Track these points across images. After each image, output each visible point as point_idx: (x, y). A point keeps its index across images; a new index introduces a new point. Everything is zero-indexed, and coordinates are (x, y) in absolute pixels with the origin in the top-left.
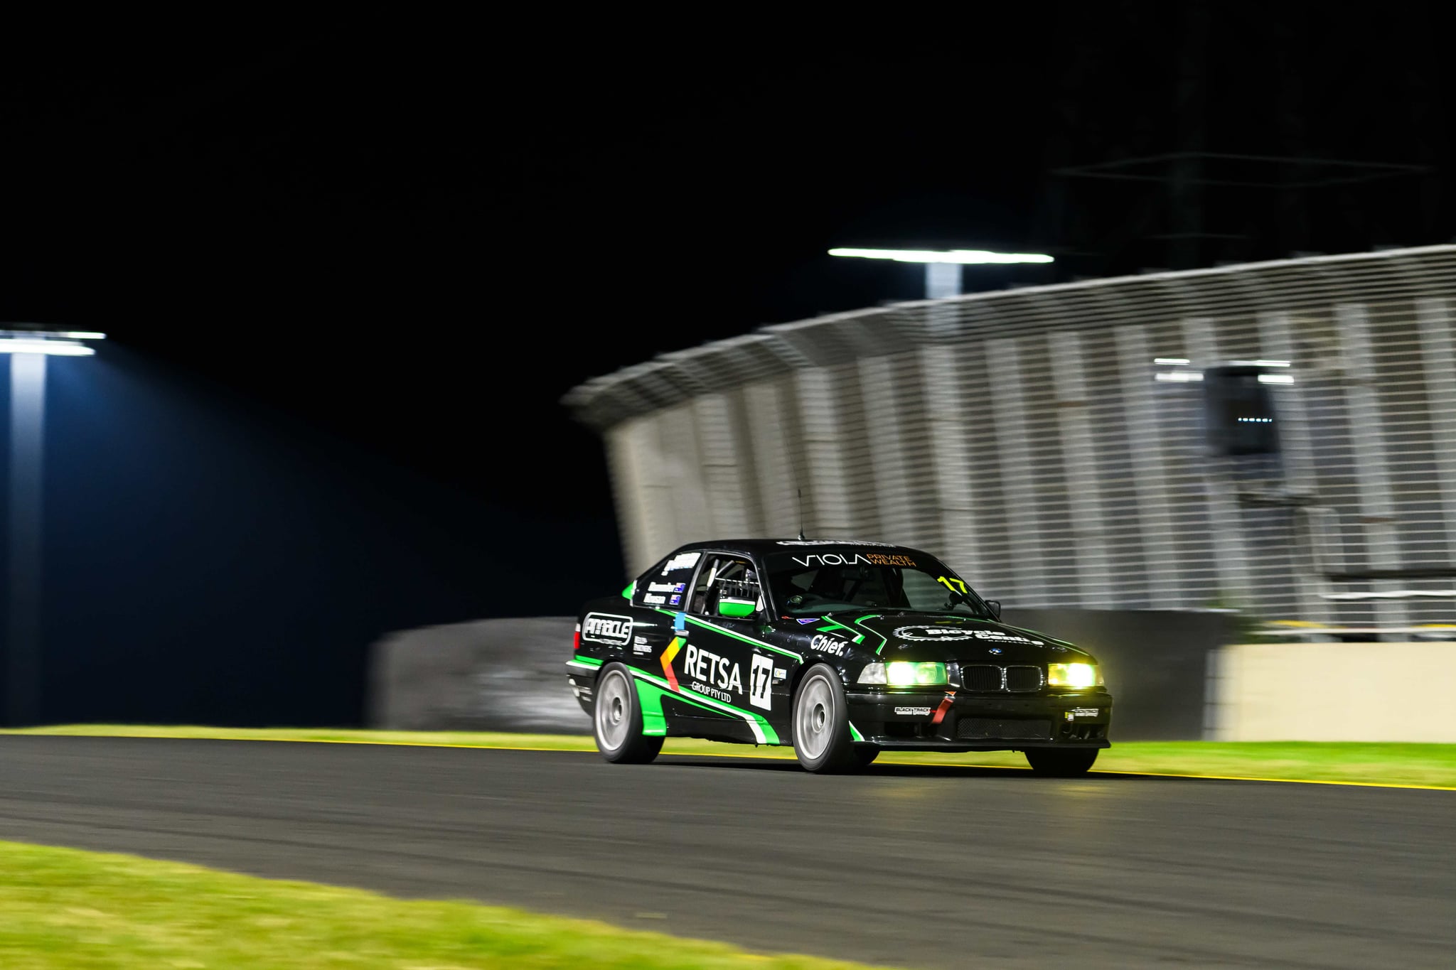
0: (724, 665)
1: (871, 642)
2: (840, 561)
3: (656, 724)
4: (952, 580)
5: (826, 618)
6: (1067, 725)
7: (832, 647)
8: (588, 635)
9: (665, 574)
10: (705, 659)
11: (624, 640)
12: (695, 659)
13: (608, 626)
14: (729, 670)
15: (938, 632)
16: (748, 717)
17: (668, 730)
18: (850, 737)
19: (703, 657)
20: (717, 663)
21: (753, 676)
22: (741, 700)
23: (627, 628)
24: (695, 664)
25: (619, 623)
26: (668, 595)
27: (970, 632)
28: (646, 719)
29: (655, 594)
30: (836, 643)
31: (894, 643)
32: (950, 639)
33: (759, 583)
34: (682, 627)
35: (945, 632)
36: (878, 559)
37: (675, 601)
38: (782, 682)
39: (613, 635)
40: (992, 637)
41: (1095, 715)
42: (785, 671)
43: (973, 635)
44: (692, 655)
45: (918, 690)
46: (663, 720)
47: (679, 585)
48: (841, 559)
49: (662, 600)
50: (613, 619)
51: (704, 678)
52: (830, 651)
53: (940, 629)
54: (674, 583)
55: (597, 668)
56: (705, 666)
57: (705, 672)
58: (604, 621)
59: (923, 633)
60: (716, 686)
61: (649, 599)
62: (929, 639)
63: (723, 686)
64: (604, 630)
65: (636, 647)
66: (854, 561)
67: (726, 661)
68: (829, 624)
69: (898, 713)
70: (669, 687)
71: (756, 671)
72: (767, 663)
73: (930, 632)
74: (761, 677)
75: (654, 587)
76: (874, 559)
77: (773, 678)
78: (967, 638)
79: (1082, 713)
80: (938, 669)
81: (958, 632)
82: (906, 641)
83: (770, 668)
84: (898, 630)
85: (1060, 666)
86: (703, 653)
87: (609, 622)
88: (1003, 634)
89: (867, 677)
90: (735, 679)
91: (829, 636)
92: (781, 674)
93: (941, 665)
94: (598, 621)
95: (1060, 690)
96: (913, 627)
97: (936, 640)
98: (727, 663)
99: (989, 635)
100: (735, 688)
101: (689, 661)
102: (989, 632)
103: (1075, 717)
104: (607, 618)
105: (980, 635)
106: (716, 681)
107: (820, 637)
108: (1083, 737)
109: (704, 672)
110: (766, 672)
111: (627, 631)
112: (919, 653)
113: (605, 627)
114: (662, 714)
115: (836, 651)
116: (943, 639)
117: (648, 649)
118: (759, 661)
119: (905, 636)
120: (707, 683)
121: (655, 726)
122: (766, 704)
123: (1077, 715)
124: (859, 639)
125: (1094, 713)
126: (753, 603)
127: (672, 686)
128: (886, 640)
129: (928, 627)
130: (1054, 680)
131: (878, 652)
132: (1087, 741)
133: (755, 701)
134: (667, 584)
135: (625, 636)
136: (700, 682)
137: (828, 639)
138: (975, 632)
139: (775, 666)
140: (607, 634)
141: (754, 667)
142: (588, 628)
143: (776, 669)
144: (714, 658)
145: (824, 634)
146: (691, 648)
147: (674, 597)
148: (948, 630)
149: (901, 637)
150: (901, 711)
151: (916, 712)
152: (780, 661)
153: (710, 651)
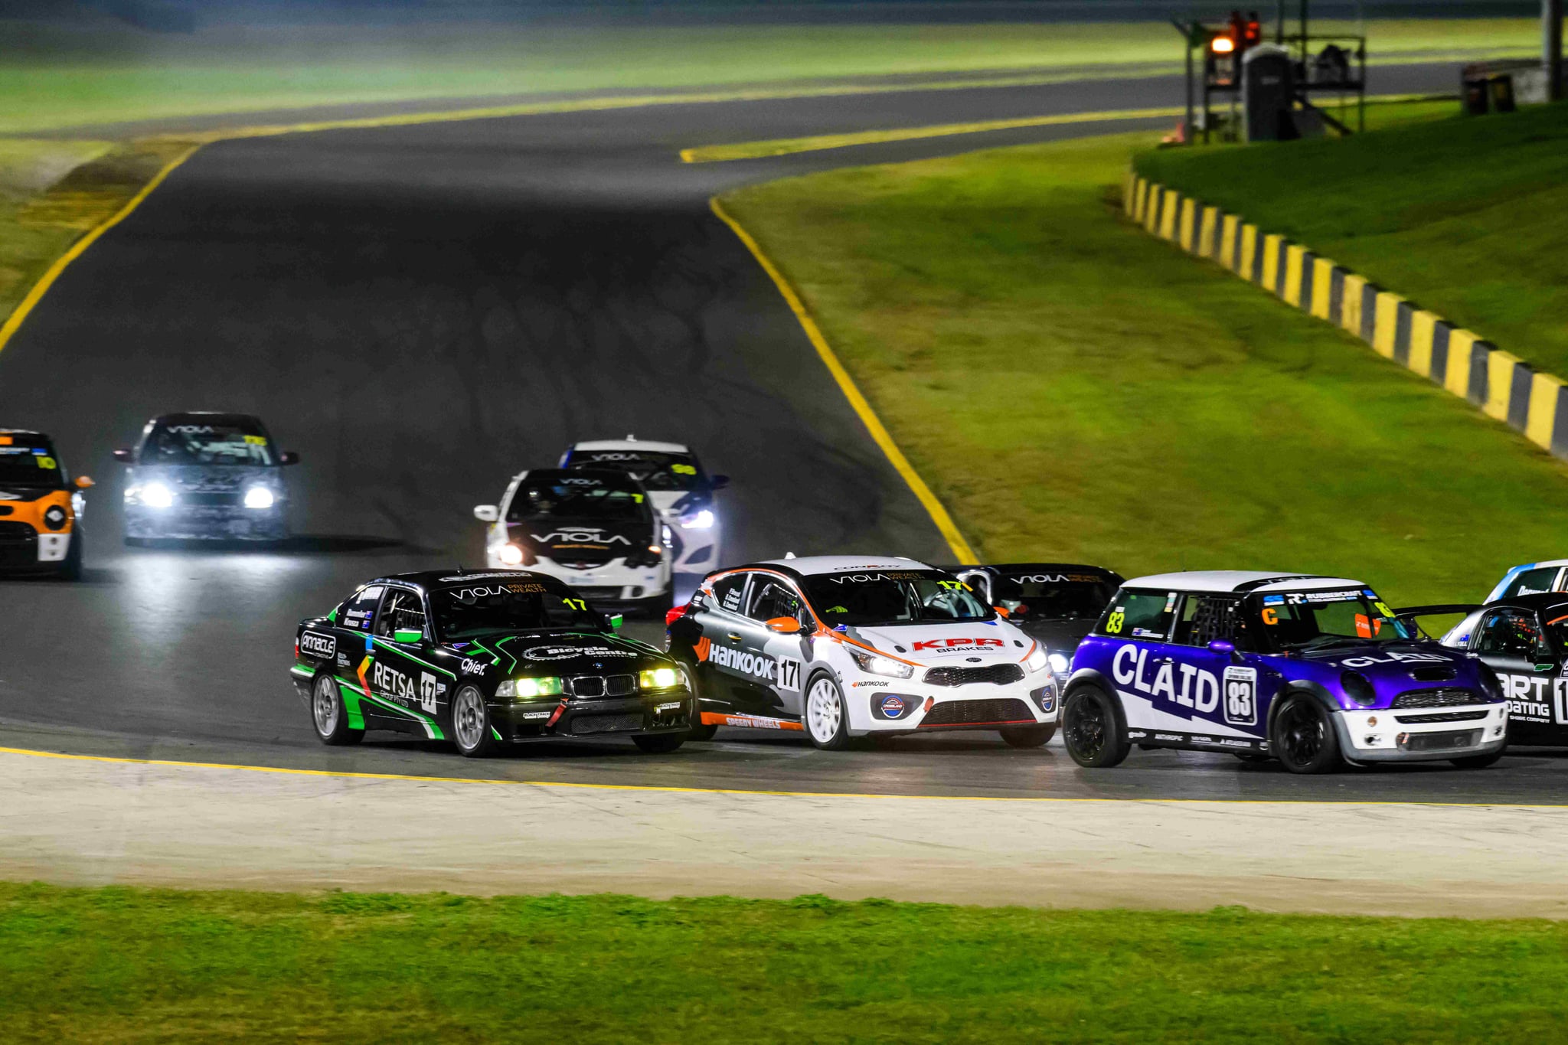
0: (402, 678)
1: (505, 662)
2: (487, 592)
3: (357, 720)
4: (575, 600)
5: (475, 642)
6: (656, 717)
7: (476, 668)
8: (305, 648)
9: (358, 602)
10: (388, 674)
11: (330, 655)
12: (381, 672)
13: (318, 643)
14: (405, 682)
15: (556, 651)
16: (422, 719)
17: (366, 726)
18: (492, 736)
19: (387, 672)
20: (397, 677)
21: (422, 688)
22: (416, 706)
23: (332, 645)
24: (382, 677)
25: (325, 641)
26: (361, 620)
27: (581, 650)
28: (351, 717)
29: (352, 618)
30: (479, 666)
31: (523, 662)
32: (564, 657)
33: (424, 613)
34: (371, 647)
35: (562, 651)
36: (517, 589)
37: (366, 626)
38: (443, 694)
39: (322, 650)
40: (598, 653)
41: (678, 707)
42: (444, 686)
43: (583, 652)
44: (379, 670)
45: (539, 699)
46: (361, 718)
47: (368, 613)
48: (488, 591)
49: (355, 624)
50: (322, 638)
51: (388, 688)
52: (475, 672)
53: (558, 648)
54: (364, 611)
55: (310, 675)
56: (388, 678)
57: (389, 683)
58: (315, 639)
59: (544, 653)
60: (397, 694)
61: (347, 622)
62: (548, 659)
63: (402, 695)
64: (316, 646)
65: (340, 661)
66: (497, 592)
67: (402, 676)
68: (477, 648)
69: (526, 718)
70: (364, 693)
71: (424, 684)
72: (432, 679)
73: (550, 652)
74: (428, 690)
75: (350, 613)
76: (513, 588)
77: (436, 690)
78: (578, 655)
79: (666, 707)
80: (555, 682)
81: (572, 650)
82: (531, 662)
83: (434, 683)
84: (526, 652)
85: (649, 672)
86: (387, 668)
87: (319, 639)
88: (606, 649)
89: (503, 691)
90: (410, 690)
91: (474, 658)
92: (442, 688)
93: (557, 679)
94: (311, 638)
95: (649, 691)
96: (538, 648)
97: (554, 659)
98: (404, 678)
99: (595, 651)
100: (410, 696)
101: (377, 674)
102: (595, 648)
103: (662, 711)
104: (318, 637)
105: (588, 651)
106: (397, 690)
107: (468, 660)
108: (669, 724)
109: (387, 682)
110: (431, 685)
111: (331, 647)
112: (540, 671)
113: (317, 643)
114: (360, 713)
115: (479, 671)
116: (559, 657)
117: (347, 663)
118: (427, 677)
119: (531, 657)
120: (391, 692)
121: (357, 723)
122: (433, 710)
123: (663, 708)
124: (495, 661)
125: (677, 705)
126: (420, 632)
127: (366, 692)
128: (516, 661)
129: (549, 647)
130: (645, 683)
131: (510, 672)
132: (674, 727)
133: (425, 707)
134: (359, 611)
135: (331, 652)
136: (386, 691)
137: (474, 662)
138: (585, 649)
139: (437, 681)
140: (317, 649)
141: (423, 681)
142: (305, 643)
143: (438, 684)
144: (395, 673)
145: (470, 657)
146: (378, 664)
147: (365, 622)
148: (564, 649)
149: (528, 658)
150: (527, 716)
151: (539, 717)
152: (441, 678)
153: (392, 668)
